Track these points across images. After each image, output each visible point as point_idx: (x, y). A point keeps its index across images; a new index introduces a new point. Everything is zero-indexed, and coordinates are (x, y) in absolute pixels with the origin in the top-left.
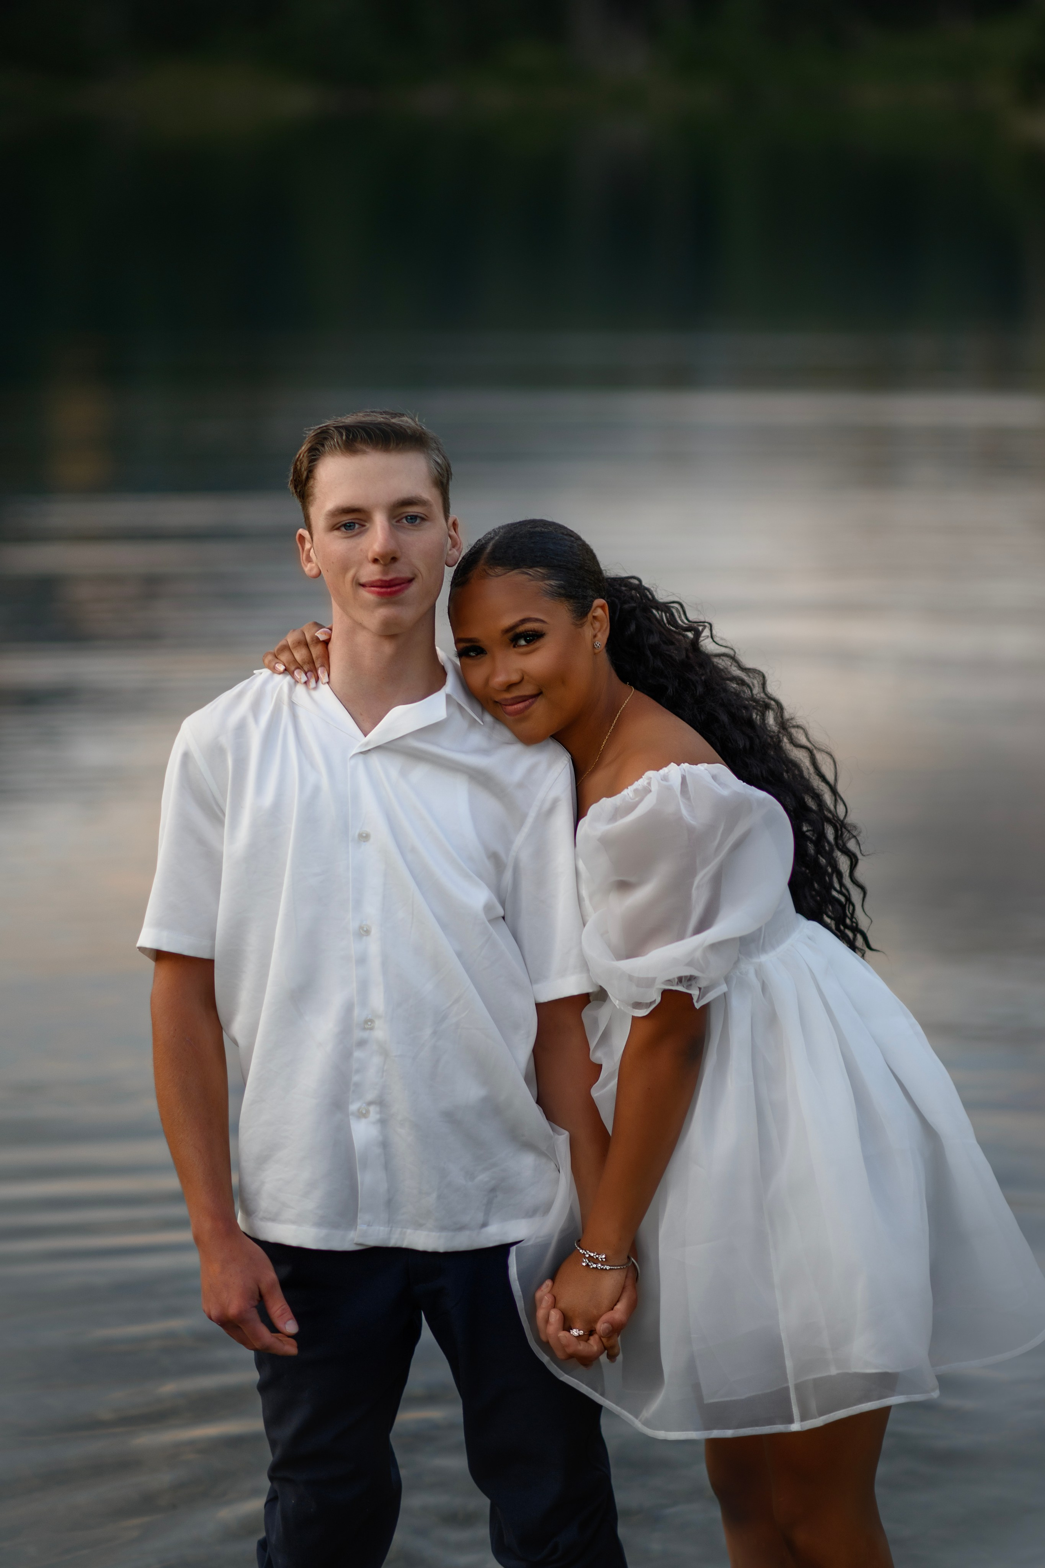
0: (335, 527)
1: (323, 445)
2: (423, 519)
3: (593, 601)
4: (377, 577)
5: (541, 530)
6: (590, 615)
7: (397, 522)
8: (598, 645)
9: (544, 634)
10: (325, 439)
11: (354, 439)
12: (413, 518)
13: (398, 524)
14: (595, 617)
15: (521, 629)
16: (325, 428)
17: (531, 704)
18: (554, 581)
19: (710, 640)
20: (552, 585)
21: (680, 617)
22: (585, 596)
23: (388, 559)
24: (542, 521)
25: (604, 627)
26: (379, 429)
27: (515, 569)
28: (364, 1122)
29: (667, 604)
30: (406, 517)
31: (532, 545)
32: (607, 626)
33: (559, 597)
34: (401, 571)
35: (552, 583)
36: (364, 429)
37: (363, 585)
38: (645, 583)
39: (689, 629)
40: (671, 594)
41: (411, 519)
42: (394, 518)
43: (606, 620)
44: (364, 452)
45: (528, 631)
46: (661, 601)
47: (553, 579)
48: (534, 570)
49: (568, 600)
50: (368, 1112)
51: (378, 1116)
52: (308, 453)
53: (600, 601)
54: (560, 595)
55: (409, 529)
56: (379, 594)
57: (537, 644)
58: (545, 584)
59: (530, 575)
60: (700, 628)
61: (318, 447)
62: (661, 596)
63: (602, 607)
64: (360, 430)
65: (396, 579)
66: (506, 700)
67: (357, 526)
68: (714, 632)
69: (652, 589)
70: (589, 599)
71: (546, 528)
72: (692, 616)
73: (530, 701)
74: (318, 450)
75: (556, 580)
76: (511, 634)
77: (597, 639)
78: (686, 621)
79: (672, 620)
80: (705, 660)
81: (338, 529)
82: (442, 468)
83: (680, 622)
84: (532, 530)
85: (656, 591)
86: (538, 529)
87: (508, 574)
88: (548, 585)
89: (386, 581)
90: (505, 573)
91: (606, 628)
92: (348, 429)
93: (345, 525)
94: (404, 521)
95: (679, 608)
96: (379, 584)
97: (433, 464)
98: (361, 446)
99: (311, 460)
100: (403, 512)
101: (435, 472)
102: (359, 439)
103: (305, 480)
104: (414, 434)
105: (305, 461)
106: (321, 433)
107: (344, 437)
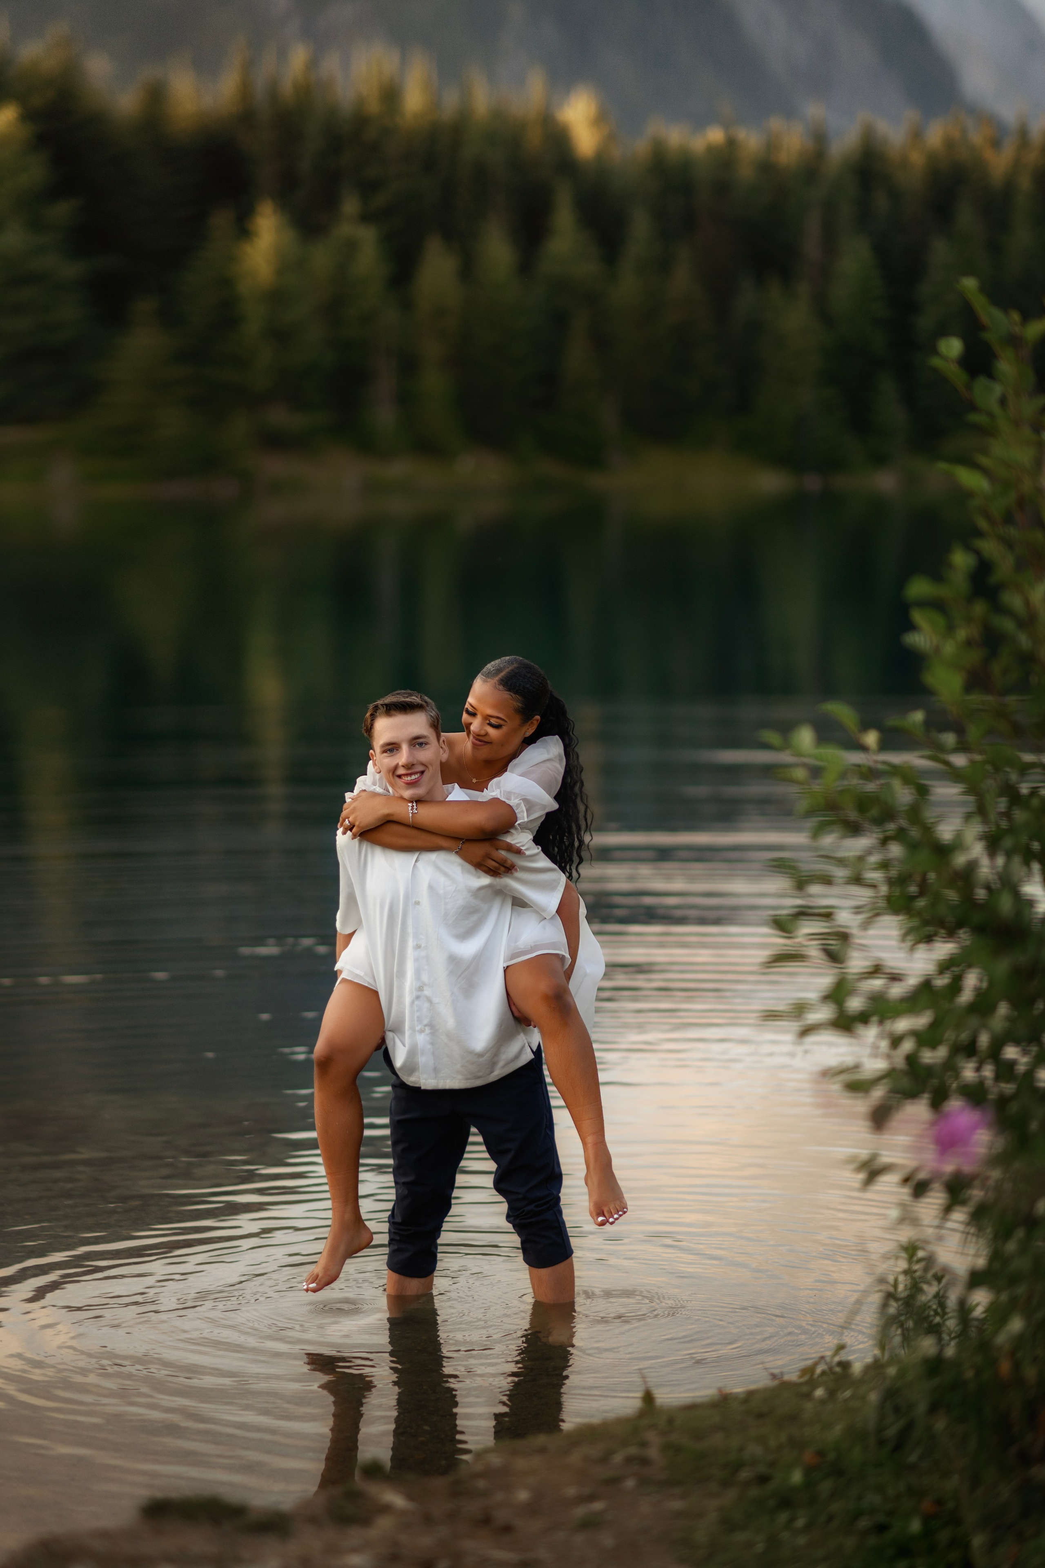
0: (385, 752)
1: (376, 712)
2: (426, 744)
4: (404, 772)
7: (413, 747)
10: (377, 710)
11: (390, 709)
23: (411, 764)
26: (400, 704)
28: (423, 1034)
30: (418, 744)
34: (418, 768)
36: (393, 704)
37: (400, 776)
41: (421, 744)
42: (412, 745)
44: (395, 715)
50: (425, 1029)
51: (430, 1031)
52: (371, 716)
55: (419, 750)
67: (395, 750)
74: (374, 714)
82: (434, 718)
92: (386, 705)
93: (389, 750)
94: (417, 746)
97: (429, 717)
98: (393, 712)
99: (372, 720)
100: (417, 742)
101: (430, 720)
102: (391, 709)
103: (370, 729)
104: (418, 704)
105: (369, 720)
106: (375, 706)
107: (386, 708)
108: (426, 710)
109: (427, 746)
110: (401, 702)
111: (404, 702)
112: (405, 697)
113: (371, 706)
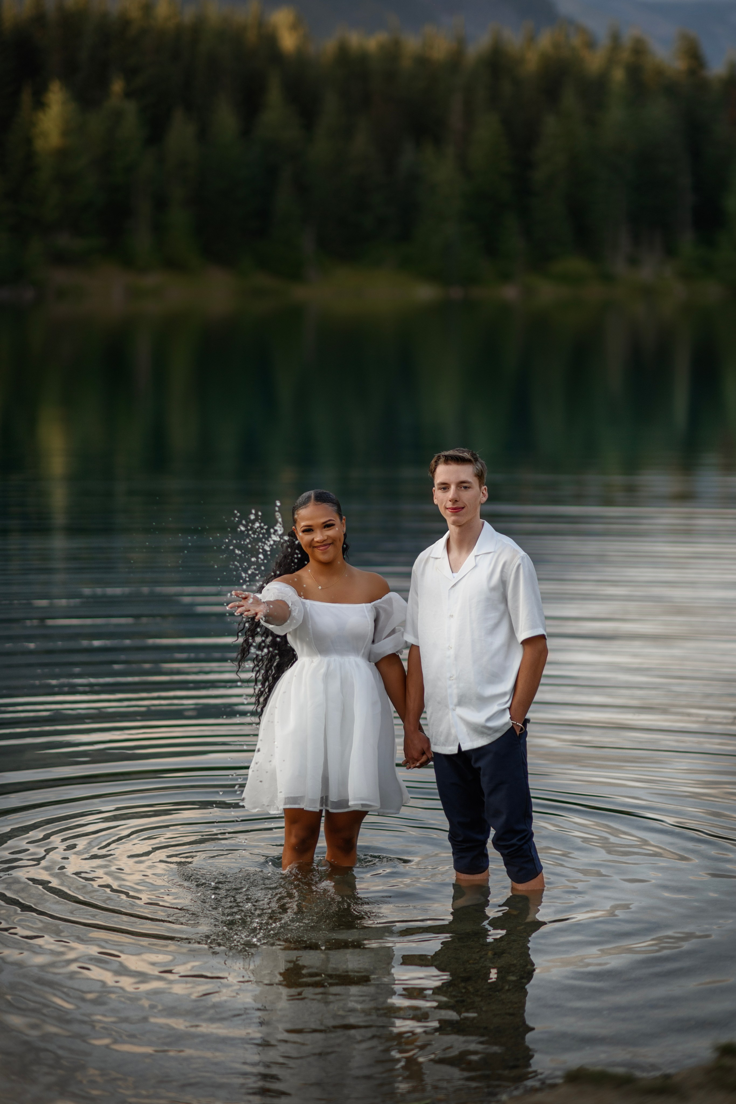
2: (469, 488)
4: (451, 506)
9: (334, 525)
10: (440, 459)
11: (447, 460)
12: (465, 487)
17: (329, 547)
23: (455, 501)
26: (455, 457)
30: (464, 487)
34: (460, 505)
36: (450, 456)
37: (448, 509)
44: (450, 464)
45: (330, 523)
47: (335, 507)
49: (338, 514)
55: (464, 491)
56: (451, 512)
58: (333, 508)
59: (329, 505)
61: (438, 461)
65: (457, 507)
70: (342, 516)
81: (441, 489)
82: (479, 471)
89: (454, 508)
92: (448, 456)
93: (443, 488)
94: (463, 488)
96: (451, 508)
97: (475, 469)
98: (450, 462)
99: (436, 466)
100: (462, 485)
101: (476, 472)
102: (449, 460)
103: (433, 472)
104: (468, 459)
105: (434, 466)
106: (439, 456)
107: (445, 458)
108: (473, 464)
109: (470, 489)
112: (461, 453)
113: (436, 456)
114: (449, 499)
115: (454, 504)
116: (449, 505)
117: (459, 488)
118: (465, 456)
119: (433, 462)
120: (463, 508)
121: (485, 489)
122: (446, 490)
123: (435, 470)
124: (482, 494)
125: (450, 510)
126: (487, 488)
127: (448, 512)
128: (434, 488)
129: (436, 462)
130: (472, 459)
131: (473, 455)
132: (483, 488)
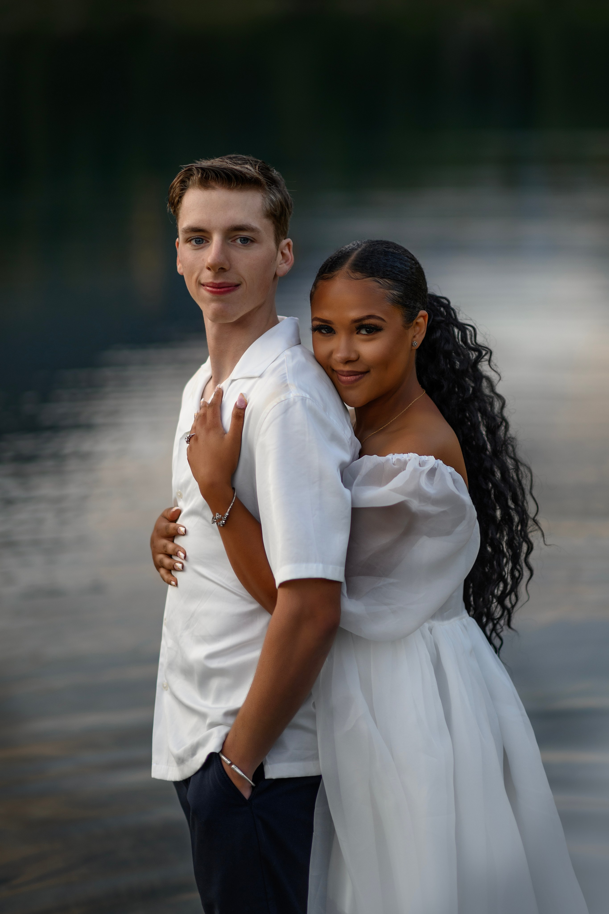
0: (188, 241)
1: (189, 179)
2: (252, 242)
3: (419, 311)
4: (210, 280)
5: (393, 251)
6: (414, 322)
7: (232, 241)
8: (415, 344)
9: (382, 329)
10: (190, 176)
11: (208, 178)
13: (232, 243)
14: (417, 323)
15: (367, 322)
16: (190, 167)
17: (360, 379)
18: (397, 292)
19: (487, 363)
20: (395, 294)
21: (471, 339)
22: (415, 306)
23: (219, 269)
24: (393, 243)
25: (422, 331)
26: (224, 172)
27: (370, 277)
29: (464, 325)
30: (240, 239)
31: (385, 261)
32: (425, 330)
33: (397, 304)
34: (231, 278)
35: (395, 292)
36: (213, 171)
37: (203, 285)
38: (452, 305)
39: (475, 350)
40: (470, 319)
41: (244, 240)
42: (230, 238)
43: (424, 327)
44: (213, 188)
45: (372, 325)
46: (460, 321)
47: (396, 290)
48: (383, 280)
49: (403, 308)
52: (180, 184)
53: (423, 312)
54: (398, 302)
55: (240, 248)
56: (211, 292)
57: (375, 336)
58: (390, 292)
59: (380, 283)
60: (484, 352)
61: (186, 180)
62: (462, 318)
63: (424, 317)
64: (212, 172)
65: (224, 283)
66: (343, 371)
67: (204, 241)
68: (492, 358)
69: (456, 310)
70: (417, 310)
71: (396, 250)
72: (480, 340)
73: (360, 376)
74: (185, 182)
75: (398, 291)
76: (357, 324)
77: (415, 339)
78: (474, 342)
79: (464, 339)
80: (479, 377)
81: (191, 241)
82: (274, 205)
83: (469, 341)
84: (386, 249)
85: (459, 313)
86: (391, 250)
87: (364, 279)
88: (391, 293)
89: (216, 284)
90: (363, 278)
91: (423, 332)
92: (204, 170)
93: (196, 240)
94: (238, 241)
95: (473, 331)
96: (211, 285)
97: (268, 201)
98: (210, 183)
99: (182, 190)
100: (237, 235)
101: (268, 208)
103: (176, 204)
104: (252, 178)
105: (177, 190)
106: (190, 170)
107: (202, 174)
108: (264, 190)
109: (255, 245)
110: (225, 169)
111: (232, 168)
112: (237, 164)
113: (185, 167)
114: (206, 264)
115: (216, 276)
116: (207, 276)
117: (229, 241)
118: (246, 170)
119: (176, 181)
120: (237, 286)
121: (288, 244)
122: (202, 245)
123: (179, 201)
124: (280, 256)
125: (208, 288)
126: (292, 243)
127: (205, 293)
128: (177, 239)
129: (183, 182)
130: (261, 178)
131: (264, 170)
132: (284, 242)
